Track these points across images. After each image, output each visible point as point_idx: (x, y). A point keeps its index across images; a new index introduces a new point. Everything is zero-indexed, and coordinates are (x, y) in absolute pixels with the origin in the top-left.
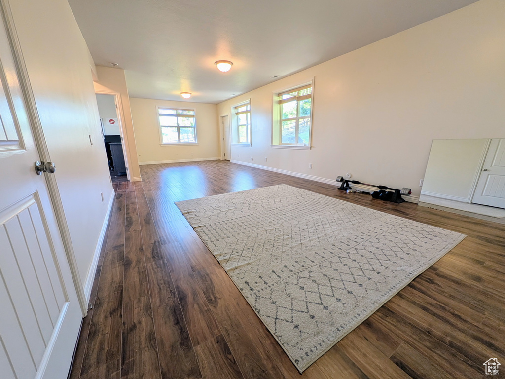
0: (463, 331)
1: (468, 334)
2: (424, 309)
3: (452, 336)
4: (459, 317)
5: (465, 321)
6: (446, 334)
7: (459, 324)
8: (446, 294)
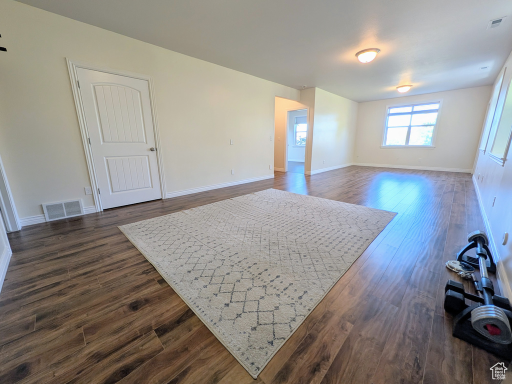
0: (100, 268)
1: (97, 269)
2: (123, 260)
3: (101, 263)
4: (107, 271)
5: (104, 272)
6: (104, 262)
7: (104, 269)
8: (129, 275)
